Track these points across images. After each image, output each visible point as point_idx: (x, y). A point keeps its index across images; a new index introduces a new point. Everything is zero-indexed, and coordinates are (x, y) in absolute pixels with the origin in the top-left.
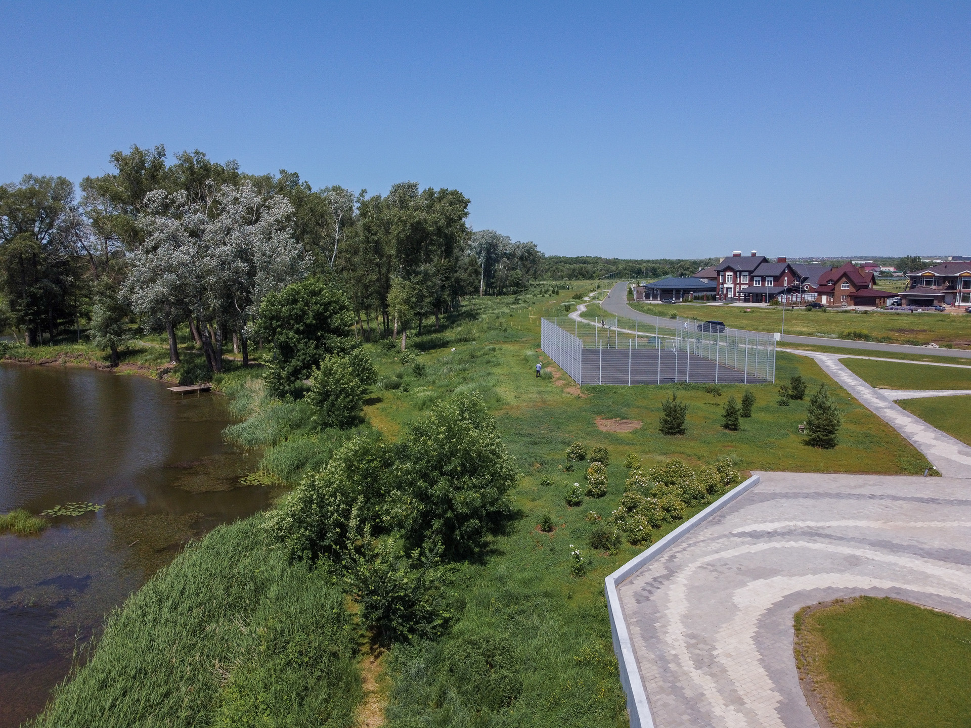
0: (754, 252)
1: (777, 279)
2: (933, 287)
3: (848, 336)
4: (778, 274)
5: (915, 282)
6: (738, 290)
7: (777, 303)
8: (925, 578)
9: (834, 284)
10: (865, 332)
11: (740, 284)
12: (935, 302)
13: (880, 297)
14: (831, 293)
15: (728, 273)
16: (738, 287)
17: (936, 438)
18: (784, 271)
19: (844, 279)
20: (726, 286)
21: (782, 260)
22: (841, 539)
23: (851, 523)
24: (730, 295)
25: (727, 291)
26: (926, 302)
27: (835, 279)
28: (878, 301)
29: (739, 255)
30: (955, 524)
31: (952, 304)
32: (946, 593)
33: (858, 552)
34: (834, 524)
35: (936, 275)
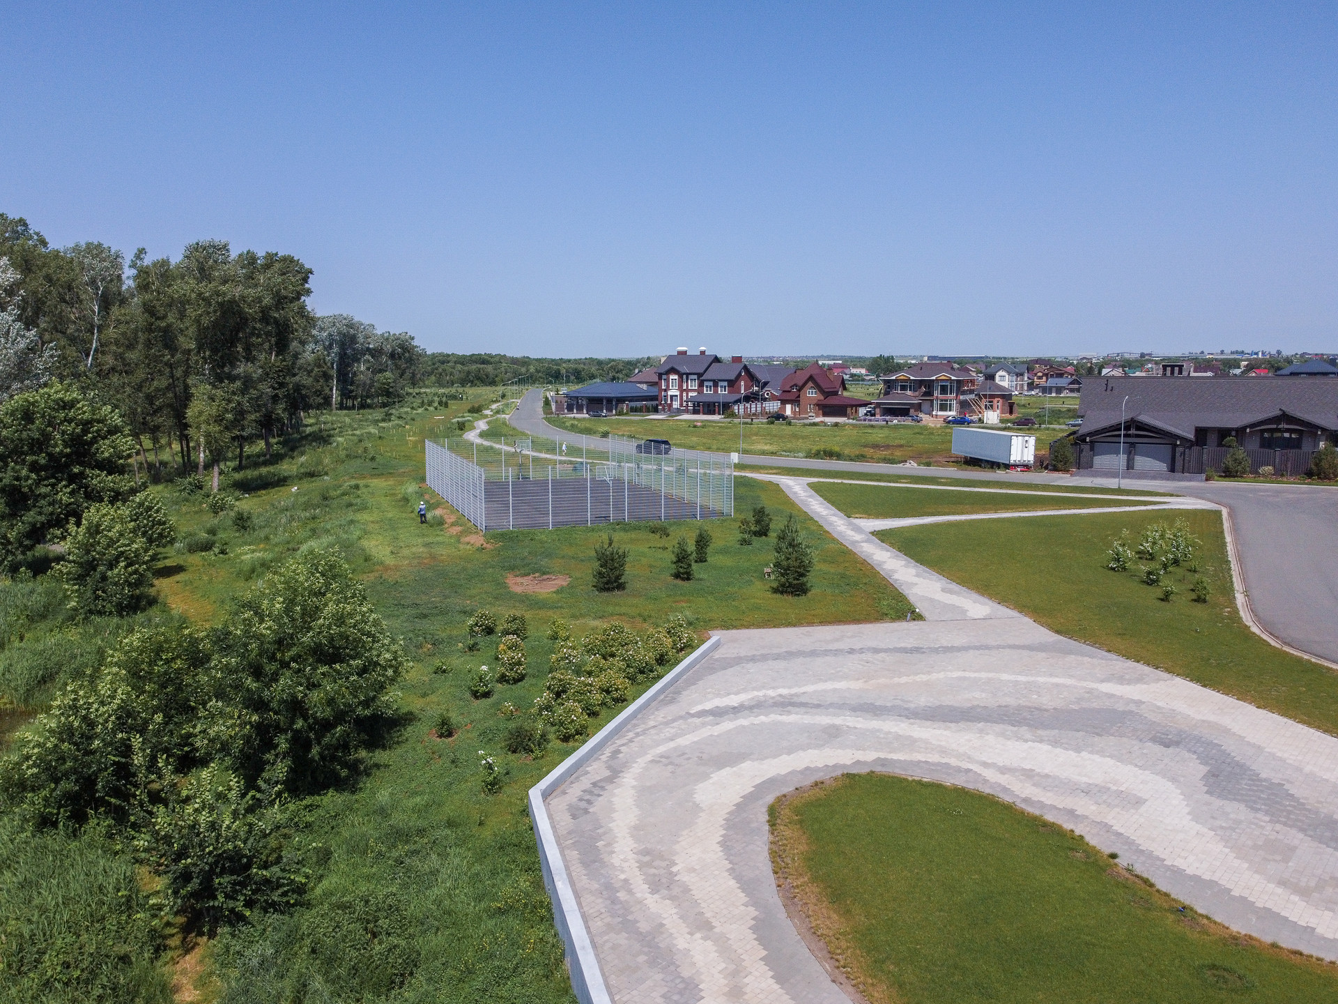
0: (703, 348)
1: (732, 384)
2: (909, 393)
3: (817, 455)
4: (733, 377)
5: (889, 387)
6: (685, 398)
7: (733, 415)
8: (911, 743)
9: (799, 390)
10: (836, 449)
11: (687, 391)
12: (912, 411)
13: (852, 406)
14: (795, 401)
15: (672, 377)
16: (684, 394)
17: (917, 575)
18: (740, 373)
19: (810, 384)
20: (670, 393)
21: (737, 360)
22: (818, 706)
23: (829, 686)
24: (676, 405)
25: (672, 400)
26: (902, 412)
27: (800, 383)
28: (849, 409)
29: (685, 352)
30: (941, 675)
31: (930, 414)
32: (934, 758)
33: (838, 721)
34: (810, 688)
35: (912, 378)
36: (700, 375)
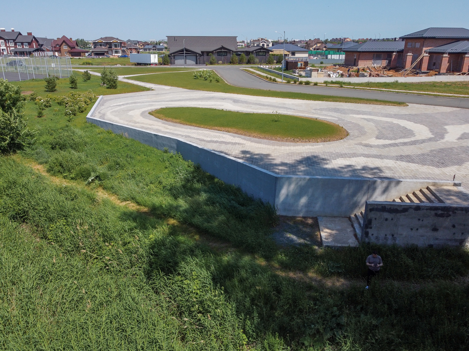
0: (13, 29)
1: (30, 44)
2: (103, 47)
4: (30, 41)
5: (95, 45)
7: (33, 57)
9: (60, 47)
10: (90, 62)
12: (105, 54)
13: (83, 52)
14: (59, 51)
16: (8, 48)
17: (145, 84)
19: (64, 44)
20: (1, 48)
21: (30, 34)
22: (143, 102)
24: (5, 53)
25: (3, 51)
26: (102, 54)
27: (60, 44)
29: (4, 31)
30: (168, 96)
32: (179, 105)
33: (151, 104)
34: (138, 101)
35: (104, 41)
36: (14, 40)
